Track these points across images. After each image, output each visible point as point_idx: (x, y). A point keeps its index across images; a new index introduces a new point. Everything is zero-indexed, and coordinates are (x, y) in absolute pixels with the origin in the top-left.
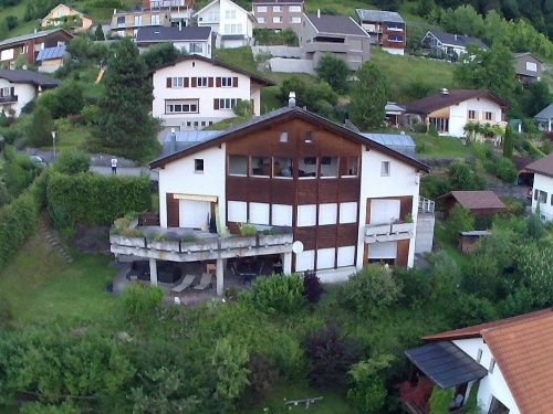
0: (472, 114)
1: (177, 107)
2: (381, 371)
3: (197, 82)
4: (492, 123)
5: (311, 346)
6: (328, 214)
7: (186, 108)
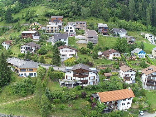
0: (114, 55)
1: (63, 55)
2: (89, 96)
3: (67, 51)
4: (118, 57)
5: (82, 93)
6: (85, 79)
7: (65, 55)
